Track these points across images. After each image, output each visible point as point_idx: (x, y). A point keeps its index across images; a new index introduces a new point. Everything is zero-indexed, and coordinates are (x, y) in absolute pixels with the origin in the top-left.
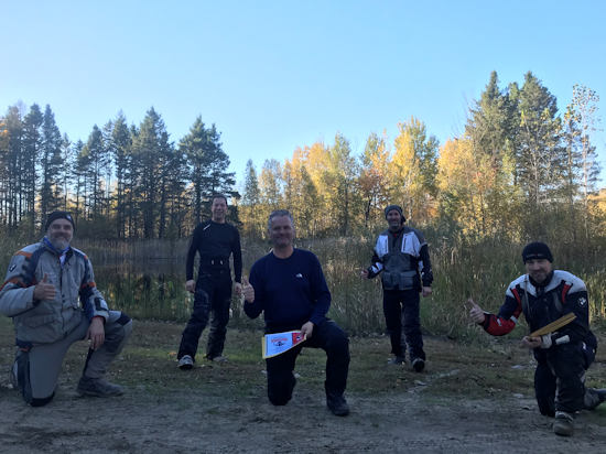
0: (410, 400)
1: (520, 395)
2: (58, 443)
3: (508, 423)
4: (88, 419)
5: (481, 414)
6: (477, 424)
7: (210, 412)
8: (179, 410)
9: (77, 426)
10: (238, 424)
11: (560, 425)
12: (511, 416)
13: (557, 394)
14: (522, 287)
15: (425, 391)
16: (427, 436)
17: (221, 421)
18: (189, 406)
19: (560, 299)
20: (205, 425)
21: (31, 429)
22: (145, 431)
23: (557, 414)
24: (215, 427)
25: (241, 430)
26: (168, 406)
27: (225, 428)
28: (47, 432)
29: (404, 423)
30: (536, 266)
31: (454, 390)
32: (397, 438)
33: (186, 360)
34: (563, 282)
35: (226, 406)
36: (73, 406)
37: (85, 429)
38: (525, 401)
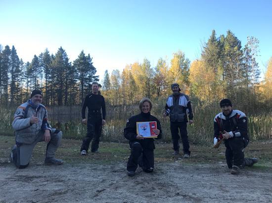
1: (221, 162)
4: (44, 172)
5: (204, 168)
7: (94, 169)
12: (217, 169)
13: (233, 158)
14: (219, 117)
15: (183, 162)
19: (236, 121)
20: (92, 174)
21: (21, 176)
22: (68, 176)
23: (233, 166)
26: (76, 168)
30: (226, 108)
33: (83, 152)
34: (237, 114)
35: (100, 167)
37: (44, 175)
38: (223, 164)
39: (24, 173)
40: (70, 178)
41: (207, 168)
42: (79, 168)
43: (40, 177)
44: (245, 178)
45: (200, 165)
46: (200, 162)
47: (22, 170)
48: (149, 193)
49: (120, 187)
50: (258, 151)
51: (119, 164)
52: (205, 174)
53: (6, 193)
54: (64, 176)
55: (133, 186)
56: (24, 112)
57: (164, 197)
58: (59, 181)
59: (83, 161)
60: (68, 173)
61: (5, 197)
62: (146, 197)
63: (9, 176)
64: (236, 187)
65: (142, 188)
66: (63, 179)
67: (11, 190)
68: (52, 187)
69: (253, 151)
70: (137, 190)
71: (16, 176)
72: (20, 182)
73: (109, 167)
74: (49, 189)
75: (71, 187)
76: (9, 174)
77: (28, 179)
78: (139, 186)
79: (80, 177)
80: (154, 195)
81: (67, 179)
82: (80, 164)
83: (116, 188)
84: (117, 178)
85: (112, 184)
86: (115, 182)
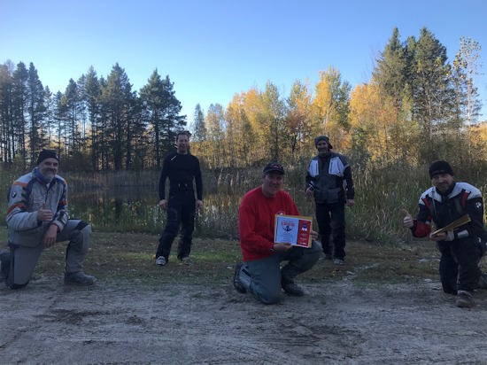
0: (346, 285)
1: (429, 280)
2: (86, 320)
3: (423, 299)
4: (104, 303)
5: (401, 294)
6: (401, 301)
7: (195, 296)
8: (171, 296)
9: (98, 308)
10: (219, 304)
11: (461, 300)
12: (425, 295)
13: (458, 277)
14: (430, 196)
15: (356, 279)
16: (364, 309)
17: (206, 303)
18: (178, 293)
19: (461, 204)
20: (194, 306)
21: (63, 311)
22: (150, 311)
23: (459, 292)
24: (202, 306)
25: (222, 308)
26: (162, 293)
27: (210, 307)
28: (76, 312)
29: (345, 300)
30: (441, 180)
31: (378, 278)
32: (341, 311)
34: (464, 190)
35: (207, 292)
36: (89, 294)
37: (105, 309)
38: (434, 285)
39: (67, 304)
41: (407, 294)
42: (168, 293)
43: (97, 313)
45: (391, 287)
46: (389, 279)
48: (310, 349)
52: (406, 305)
56: (24, 193)
57: (339, 357)
58: (135, 322)
68: (123, 335)
71: (53, 312)
72: (62, 325)
76: (41, 307)
77: (75, 317)
81: (148, 318)
82: (168, 286)
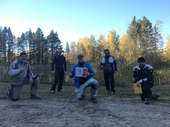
1: (138, 97)
12: (135, 101)
15: (114, 97)
18: (53, 100)
21: (14, 105)
30: (141, 63)
33: (53, 91)
34: (147, 67)
36: (24, 100)
37: (28, 105)
39: (16, 103)
40: (44, 106)
41: (129, 101)
42: (50, 100)
43: (26, 105)
44: (152, 106)
45: (124, 99)
46: (125, 97)
47: (15, 102)
48: (92, 114)
49: (74, 111)
50: (161, 90)
51: (74, 98)
52: (127, 103)
53: (5, 114)
54: (40, 105)
55: (82, 111)
56: (15, 66)
57: (101, 117)
58: (37, 108)
59: (53, 97)
60: (43, 103)
61: (4, 117)
62: (90, 116)
63: (7, 105)
64: (145, 111)
65: (88, 111)
66: (40, 107)
67: (8, 113)
68: (33, 111)
69: (158, 90)
70: (85, 113)
71: (11, 105)
72: (13, 109)
73: (68, 100)
74: (31, 112)
75: (45, 111)
76: (7, 104)
77: (18, 107)
78: (86, 111)
79: (50, 106)
80: (95, 115)
81: (42, 107)
82: (50, 98)
83: (72, 112)
84: (73, 106)
85: (69, 109)
86: (71, 108)
